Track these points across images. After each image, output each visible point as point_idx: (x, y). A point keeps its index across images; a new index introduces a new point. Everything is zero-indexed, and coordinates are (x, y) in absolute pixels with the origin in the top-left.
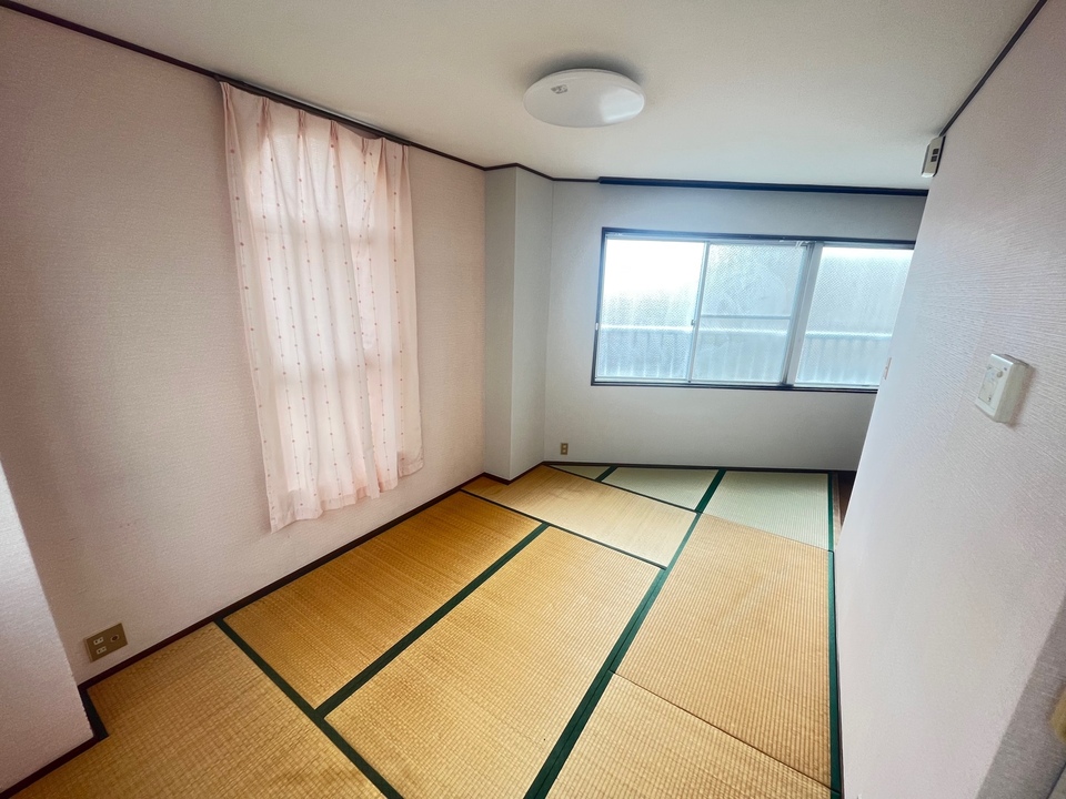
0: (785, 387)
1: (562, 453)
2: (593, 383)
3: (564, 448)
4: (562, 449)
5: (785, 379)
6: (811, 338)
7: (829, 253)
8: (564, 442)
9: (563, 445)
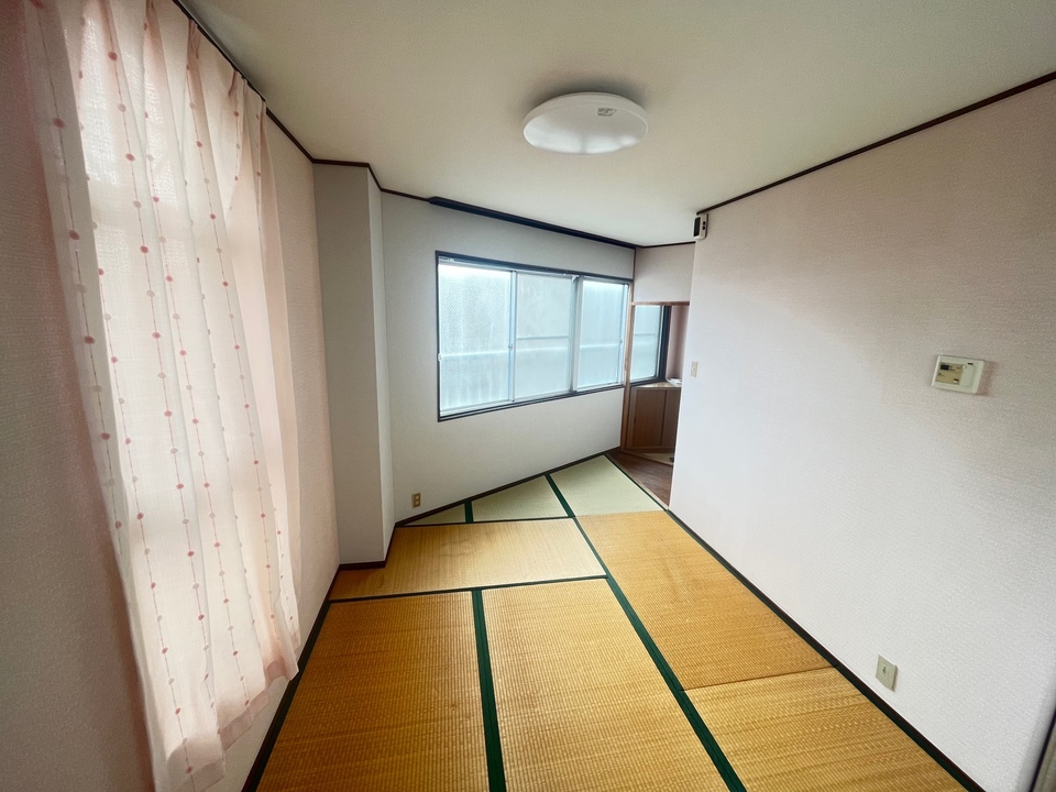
0: (572, 394)
1: (415, 506)
2: (440, 419)
3: (416, 500)
4: (415, 500)
5: (571, 387)
6: (585, 350)
7: (587, 284)
8: (415, 493)
9: (415, 495)
